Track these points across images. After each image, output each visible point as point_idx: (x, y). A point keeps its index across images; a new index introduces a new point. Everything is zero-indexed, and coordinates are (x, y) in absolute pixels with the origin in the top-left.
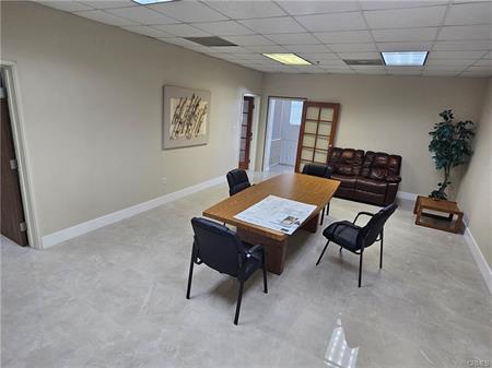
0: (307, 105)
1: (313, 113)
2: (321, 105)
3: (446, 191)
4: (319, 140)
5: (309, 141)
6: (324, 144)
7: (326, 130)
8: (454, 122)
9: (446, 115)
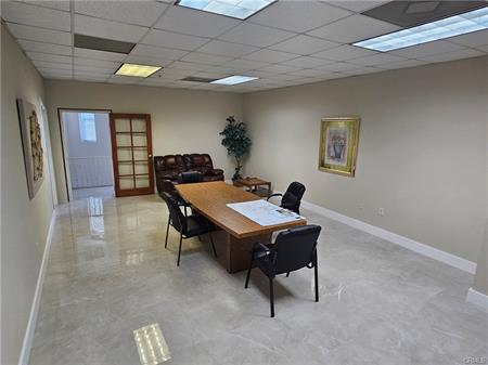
0: (113, 117)
1: (122, 125)
2: (131, 117)
3: (240, 173)
4: (135, 153)
5: (123, 155)
6: (140, 155)
7: (140, 141)
8: (235, 124)
9: (231, 120)
